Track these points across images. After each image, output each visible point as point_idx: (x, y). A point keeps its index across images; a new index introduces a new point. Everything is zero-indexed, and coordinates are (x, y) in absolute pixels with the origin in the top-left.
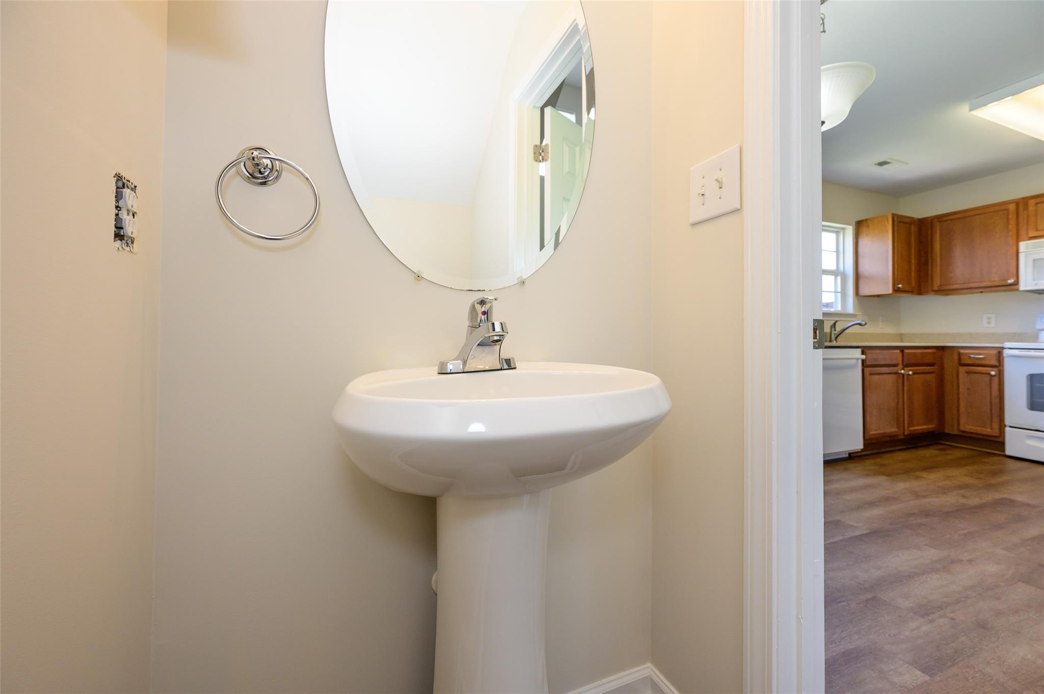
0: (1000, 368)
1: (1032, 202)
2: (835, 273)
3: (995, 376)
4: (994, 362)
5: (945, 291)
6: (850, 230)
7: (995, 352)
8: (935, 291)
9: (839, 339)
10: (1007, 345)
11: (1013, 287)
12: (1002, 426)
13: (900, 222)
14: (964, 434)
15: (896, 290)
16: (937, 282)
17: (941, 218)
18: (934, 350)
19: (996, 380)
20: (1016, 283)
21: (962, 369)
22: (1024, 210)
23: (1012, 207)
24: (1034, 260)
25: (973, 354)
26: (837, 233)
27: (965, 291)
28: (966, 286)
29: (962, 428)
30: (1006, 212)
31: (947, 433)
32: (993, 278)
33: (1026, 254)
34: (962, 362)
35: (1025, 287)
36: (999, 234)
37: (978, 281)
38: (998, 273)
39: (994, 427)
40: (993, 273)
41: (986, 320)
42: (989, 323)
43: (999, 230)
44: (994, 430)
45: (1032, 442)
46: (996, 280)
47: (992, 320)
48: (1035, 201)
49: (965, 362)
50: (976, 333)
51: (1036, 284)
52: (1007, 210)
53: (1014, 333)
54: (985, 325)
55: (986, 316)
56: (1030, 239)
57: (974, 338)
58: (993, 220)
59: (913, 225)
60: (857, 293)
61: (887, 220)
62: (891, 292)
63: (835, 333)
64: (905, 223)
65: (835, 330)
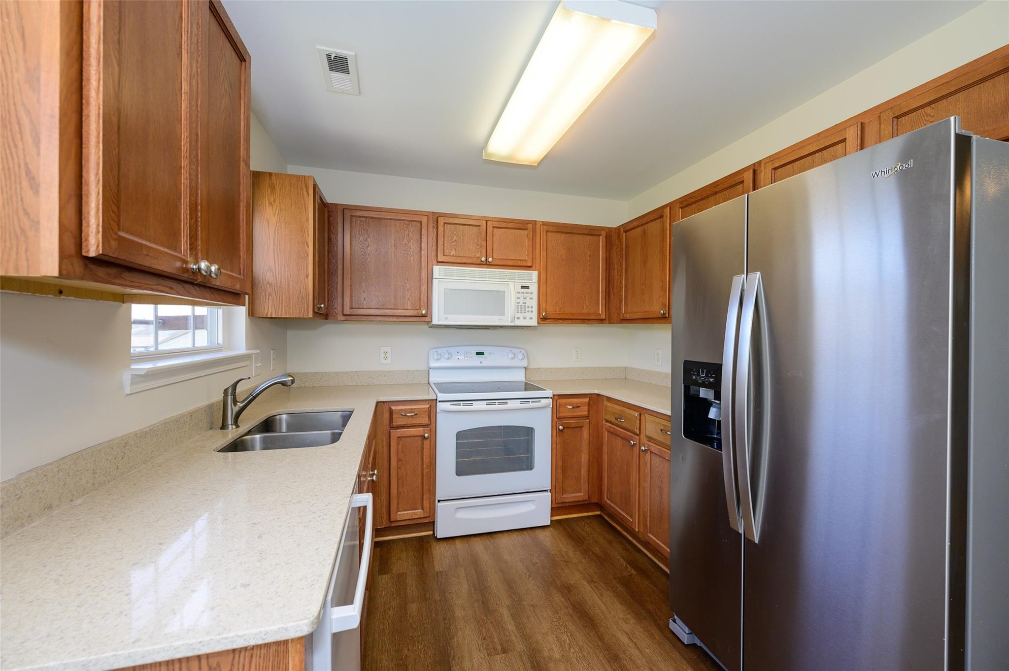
0: (432, 426)
1: (441, 220)
3: (428, 437)
4: (426, 421)
7: (427, 406)
8: (346, 316)
10: (441, 396)
11: (426, 318)
12: (432, 503)
14: (393, 525)
15: (316, 313)
16: (347, 302)
17: (354, 211)
19: (427, 442)
20: (429, 315)
21: (395, 433)
22: (433, 227)
23: (424, 220)
24: (446, 289)
25: (405, 410)
29: (394, 518)
30: (419, 223)
32: (406, 305)
33: (439, 281)
34: (394, 424)
35: (438, 321)
36: (412, 250)
37: (393, 307)
38: (410, 299)
39: (425, 506)
40: (407, 299)
41: (383, 355)
42: (386, 358)
43: (413, 245)
44: (425, 509)
45: (461, 515)
46: (409, 308)
47: (389, 355)
48: (444, 220)
49: (397, 424)
50: (375, 372)
51: (446, 318)
52: (421, 222)
53: (408, 371)
54: (383, 361)
55: (383, 349)
56: (438, 263)
57: (372, 378)
58: (407, 231)
59: (326, 209)
60: (252, 311)
61: (307, 186)
62: (310, 316)
63: (234, 409)
64: (322, 201)
65: (235, 400)
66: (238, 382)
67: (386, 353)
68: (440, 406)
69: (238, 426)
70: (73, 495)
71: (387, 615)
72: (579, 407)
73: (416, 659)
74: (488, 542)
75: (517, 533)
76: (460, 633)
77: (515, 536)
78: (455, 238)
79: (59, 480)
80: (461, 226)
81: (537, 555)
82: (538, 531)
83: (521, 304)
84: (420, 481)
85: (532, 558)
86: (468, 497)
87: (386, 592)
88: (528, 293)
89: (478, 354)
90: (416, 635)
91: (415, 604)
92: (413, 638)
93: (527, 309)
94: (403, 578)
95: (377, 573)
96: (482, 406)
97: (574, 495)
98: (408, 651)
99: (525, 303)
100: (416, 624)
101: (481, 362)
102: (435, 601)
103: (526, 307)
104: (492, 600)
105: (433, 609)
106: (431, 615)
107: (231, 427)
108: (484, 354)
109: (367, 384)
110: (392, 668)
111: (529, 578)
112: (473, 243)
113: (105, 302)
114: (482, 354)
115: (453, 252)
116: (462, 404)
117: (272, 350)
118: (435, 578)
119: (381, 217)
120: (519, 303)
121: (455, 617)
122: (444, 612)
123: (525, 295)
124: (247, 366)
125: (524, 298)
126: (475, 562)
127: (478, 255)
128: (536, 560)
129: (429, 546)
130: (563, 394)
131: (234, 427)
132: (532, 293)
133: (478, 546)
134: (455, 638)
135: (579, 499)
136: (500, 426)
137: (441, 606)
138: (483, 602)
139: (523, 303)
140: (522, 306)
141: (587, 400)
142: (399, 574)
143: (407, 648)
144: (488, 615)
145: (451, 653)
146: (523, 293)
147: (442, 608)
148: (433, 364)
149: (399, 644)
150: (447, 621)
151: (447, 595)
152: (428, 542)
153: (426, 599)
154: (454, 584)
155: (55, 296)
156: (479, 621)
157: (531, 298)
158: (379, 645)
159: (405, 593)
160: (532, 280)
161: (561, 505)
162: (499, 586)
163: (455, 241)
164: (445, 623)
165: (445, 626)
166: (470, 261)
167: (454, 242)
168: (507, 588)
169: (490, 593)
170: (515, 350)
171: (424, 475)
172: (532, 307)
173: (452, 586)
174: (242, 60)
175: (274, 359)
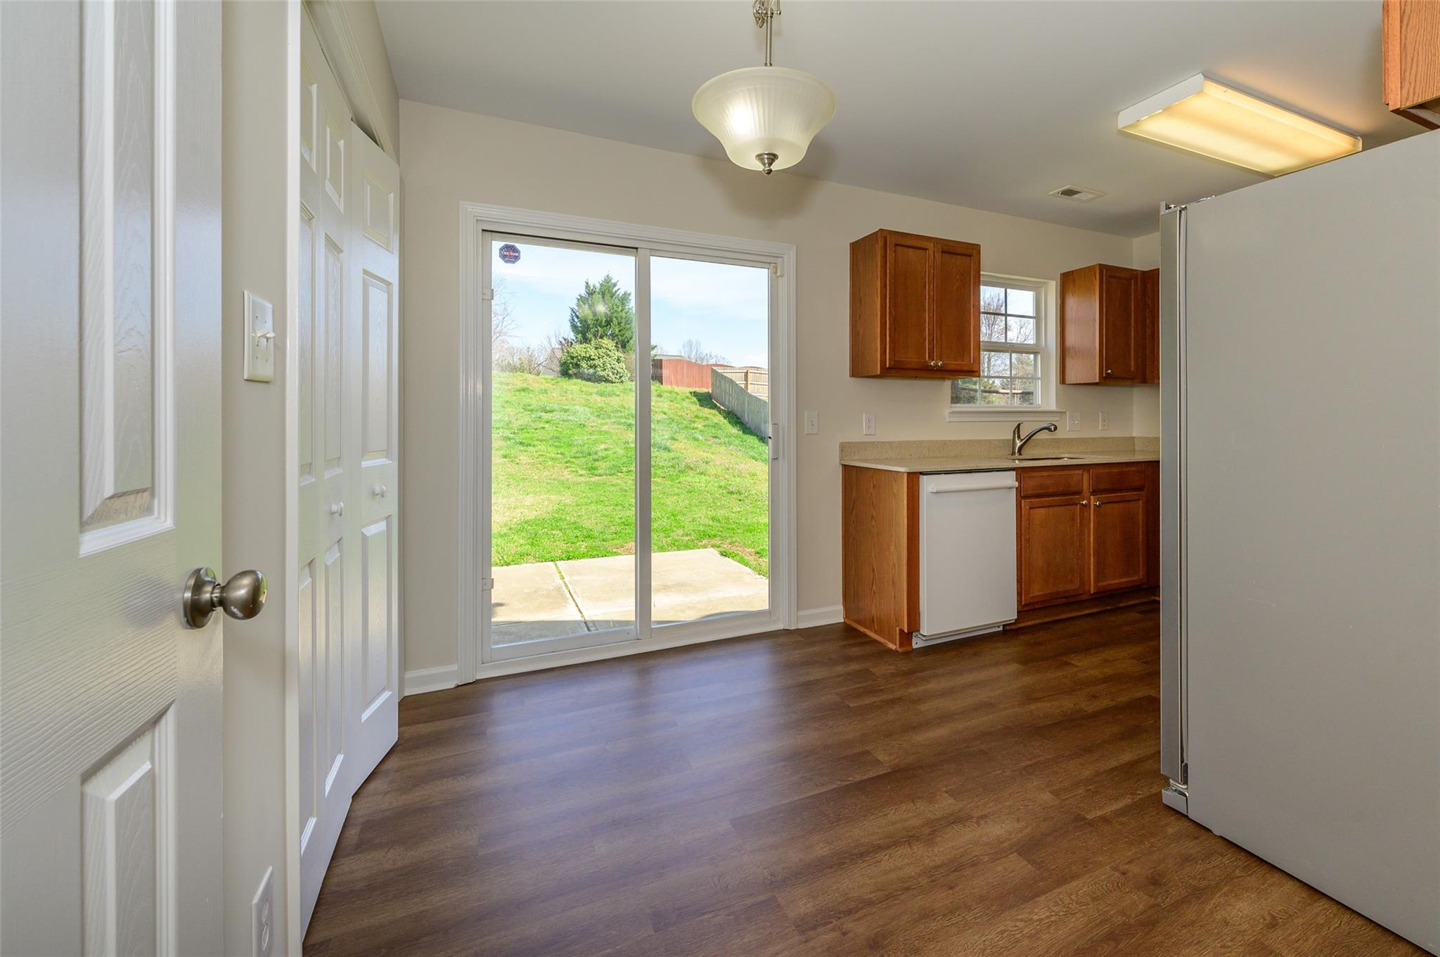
2: (1033, 350)
6: (1052, 288)
13: (1111, 275)
15: (1107, 378)
18: (1141, 468)
26: (1036, 290)
59: (1133, 281)
60: (1063, 380)
61: (1095, 274)
62: (1097, 381)
63: (1019, 443)
64: (1119, 278)
65: (1019, 437)
66: (1019, 424)
69: (1021, 455)
117: (1101, 412)
124: (1057, 419)
131: (1018, 455)
174: (970, 256)
175: (1104, 421)
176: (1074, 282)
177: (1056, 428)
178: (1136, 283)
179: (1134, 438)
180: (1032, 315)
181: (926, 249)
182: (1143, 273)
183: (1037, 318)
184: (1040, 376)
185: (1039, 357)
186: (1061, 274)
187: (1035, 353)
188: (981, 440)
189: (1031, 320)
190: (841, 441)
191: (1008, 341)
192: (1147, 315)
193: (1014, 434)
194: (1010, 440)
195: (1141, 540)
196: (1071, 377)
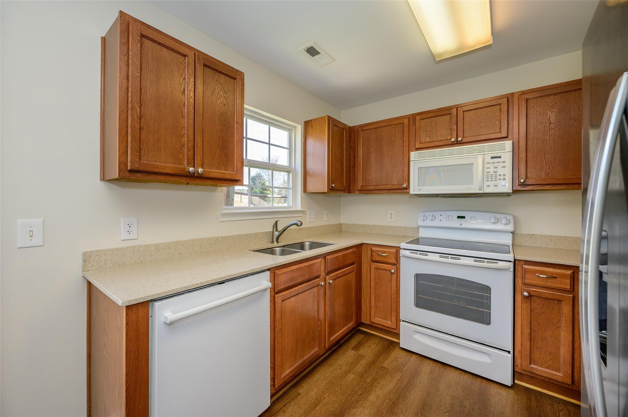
0: (397, 265)
1: (418, 118)
2: (287, 170)
3: (394, 273)
4: (393, 261)
5: (365, 191)
6: (299, 129)
7: (394, 251)
8: (359, 190)
9: (279, 240)
10: (403, 245)
11: (406, 190)
12: (398, 320)
13: (334, 125)
14: (373, 325)
15: (331, 190)
16: (360, 183)
17: (363, 127)
18: (354, 249)
19: (394, 276)
20: (408, 188)
21: (374, 265)
22: (413, 125)
23: (406, 121)
24: (419, 168)
25: (380, 251)
26: (290, 130)
27: (377, 192)
28: (377, 188)
29: (372, 320)
30: (402, 125)
31: (362, 323)
32: (394, 182)
33: (414, 163)
34: (373, 259)
35: (414, 192)
36: (398, 144)
37: (385, 184)
38: (397, 178)
39: (392, 320)
40: (394, 178)
41: (389, 216)
42: (391, 218)
43: (398, 140)
44: (392, 322)
45: (418, 337)
46: (396, 183)
47: (393, 216)
48: (420, 117)
49: (375, 259)
50: (384, 226)
51: (420, 189)
52: (403, 123)
53: (405, 227)
54: (389, 219)
55: (389, 212)
56: (417, 150)
57: (383, 230)
58: (395, 132)
59: (345, 130)
60: (305, 190)
61: (325, 122)
62: (326, 191)
63: (276, 233)
64: (338, 127)
65: (277, 230)
66: (277, 222)
67: (391, 214)
68: (402, 252)
69: (278, 243)
70: (191, 252)
71: (335, 372)
72: (556, 278)
73: (327, 403)
74: (437, 368)
75: (470, 376)
76: (361, 409)
77: (466, 376)
78: (430, 128)
79: (185, 246)
80: (434, 118)
81: (472, 401)
82: (493, 385)
83: (492, 173)
84: (390, 302)
85: (465, 401)
86: (424, 326)
87: (346, 360)
88: (499, 162)
89: (458, 217)
90: (339, 391)
91: (354, 376)
92: (336, 391)
93: (498, 177)
94: (362, 358)
95: (351, 348)
96: (436, 257)
97: (546, 370)
98: (327, 396)
99: (496, 172)
100: (344, 386)
101: (461, 225)
102: (365, 382)
103: (498, 176)
104: (401, 406)
105: (360, 385)
106: (356, 387)
107: (275, 243)
108: (465, 218)
109: (380, 233)
110: (314, 398)
111: (446, 412)
112: (445, 129)
113: (208, 187)
114: (463, 217)
115: (428, 140)
116: (418, 254)
117: (326, 210)
118: (378, 368)
119: (378, 126)
120: (489, 172)
121: (367, 398)
122: (364, 391)
123: (496, 164)
124: (302, 216)
125: (495, 168)
126: (415, 375)
127: (449, 137)
128: (467, 404)
129: (393, 349)
130: (529, 260)
131: (276, 243)
132: (504, 162)
133: (427, 366)
134: (356, 409)
135: (555, 378)
136: (453, 277)
137: (366, 386)
138: (393, 403)
139: (494, 172)
140: (492, 175)
141: (569, 272)
142: (361, 355)
143: (328, 394)
144: (389, 413)
145: (345, 415)
146: (493, 163)
147: (365, 388)
148: (420, 223)
149: (327, 390)
150: (360, 397)
151: (376, 383)
152: (394, 346)
153: (362, 377)
154: (386, 379)
155: (185, 185)
156: (379, 412)
157: (504, 167)
158: (318, 383)
159: (355, 366)
160: (505, 150)
161: (530, 374)
162: (415, 402)
163: (430, 130)
164: (359, 396)
165: (357, 398)
166: (441, 144)
167: (428, 131)
168: (420, 407)
169: (404, 401)
170: (498, 216)
171: (392, 299)
172: (504, 175)
173: (384, 379)
174: (235, 79)
175: (327, 215)
176: (312, 127)
177: (301, 224)
178: (346, 132)
179: (341, 224)
180: (287, 147)
181: (185, 56)
182: (350, 127)
183: (290, 149)
184: (291, 187)
185: (291, 174)
186: (304, 122)
187: (289, 172)
188: (249, 234)
189: (286, 150)
190: (83, 251)
191: (270, 162)
192: (351, 153)
193: (273, 228)
194: (271, 231)
195: (353, 298)
196: (310, 188)
